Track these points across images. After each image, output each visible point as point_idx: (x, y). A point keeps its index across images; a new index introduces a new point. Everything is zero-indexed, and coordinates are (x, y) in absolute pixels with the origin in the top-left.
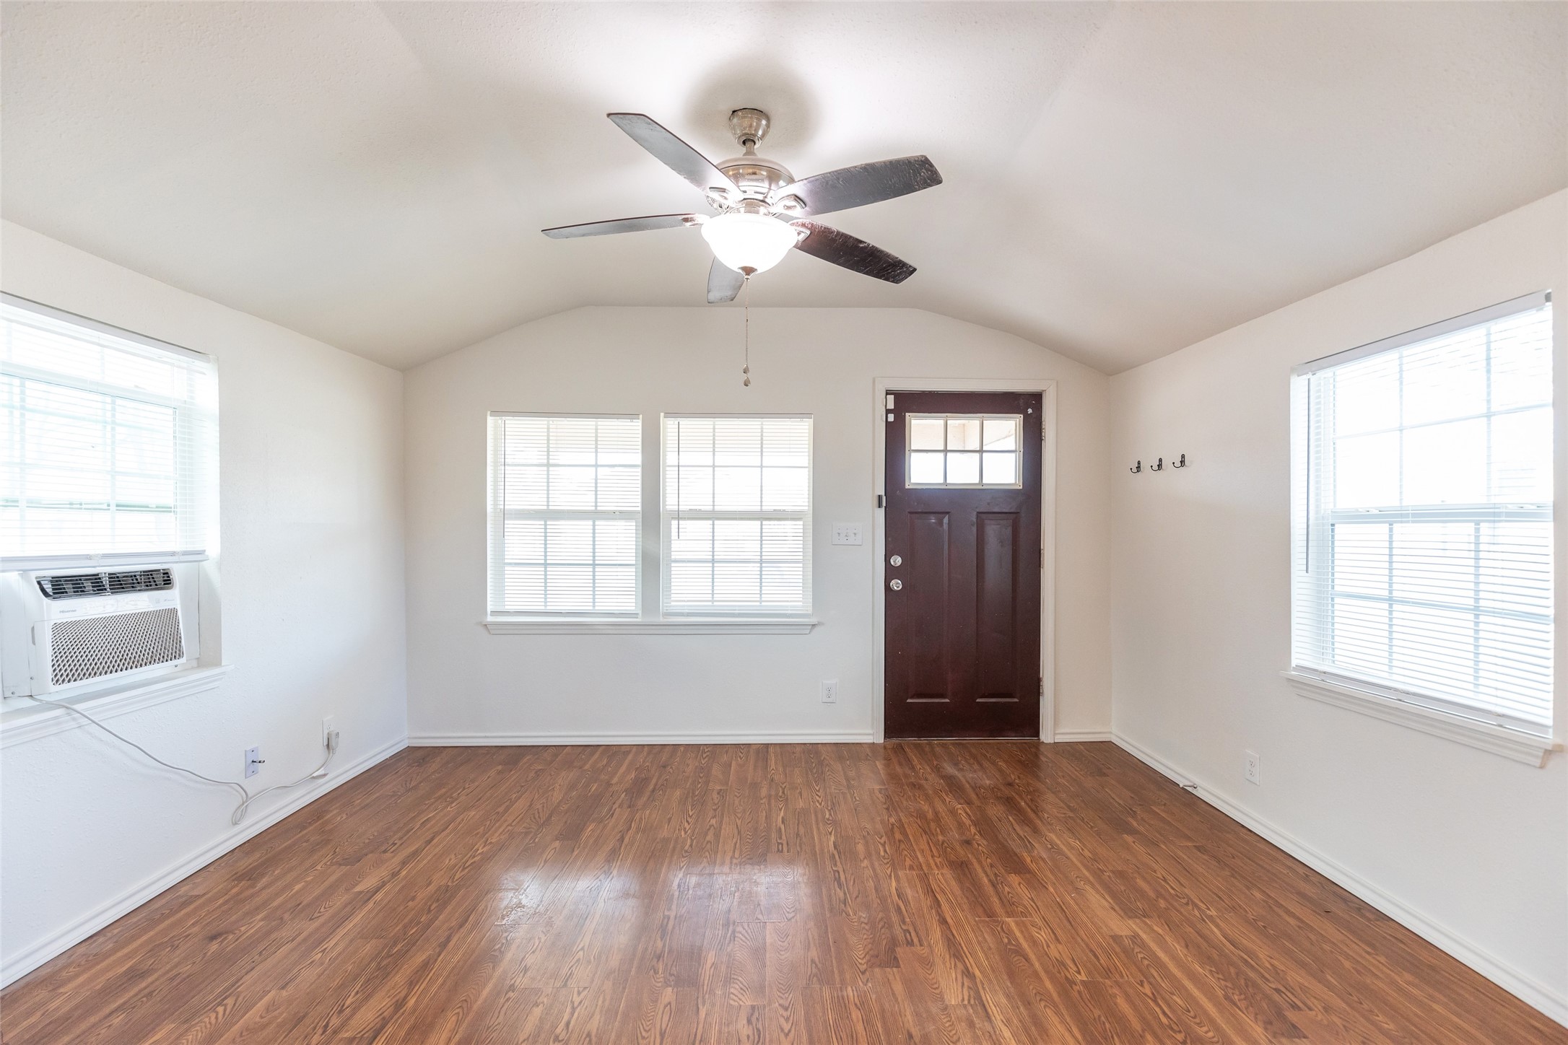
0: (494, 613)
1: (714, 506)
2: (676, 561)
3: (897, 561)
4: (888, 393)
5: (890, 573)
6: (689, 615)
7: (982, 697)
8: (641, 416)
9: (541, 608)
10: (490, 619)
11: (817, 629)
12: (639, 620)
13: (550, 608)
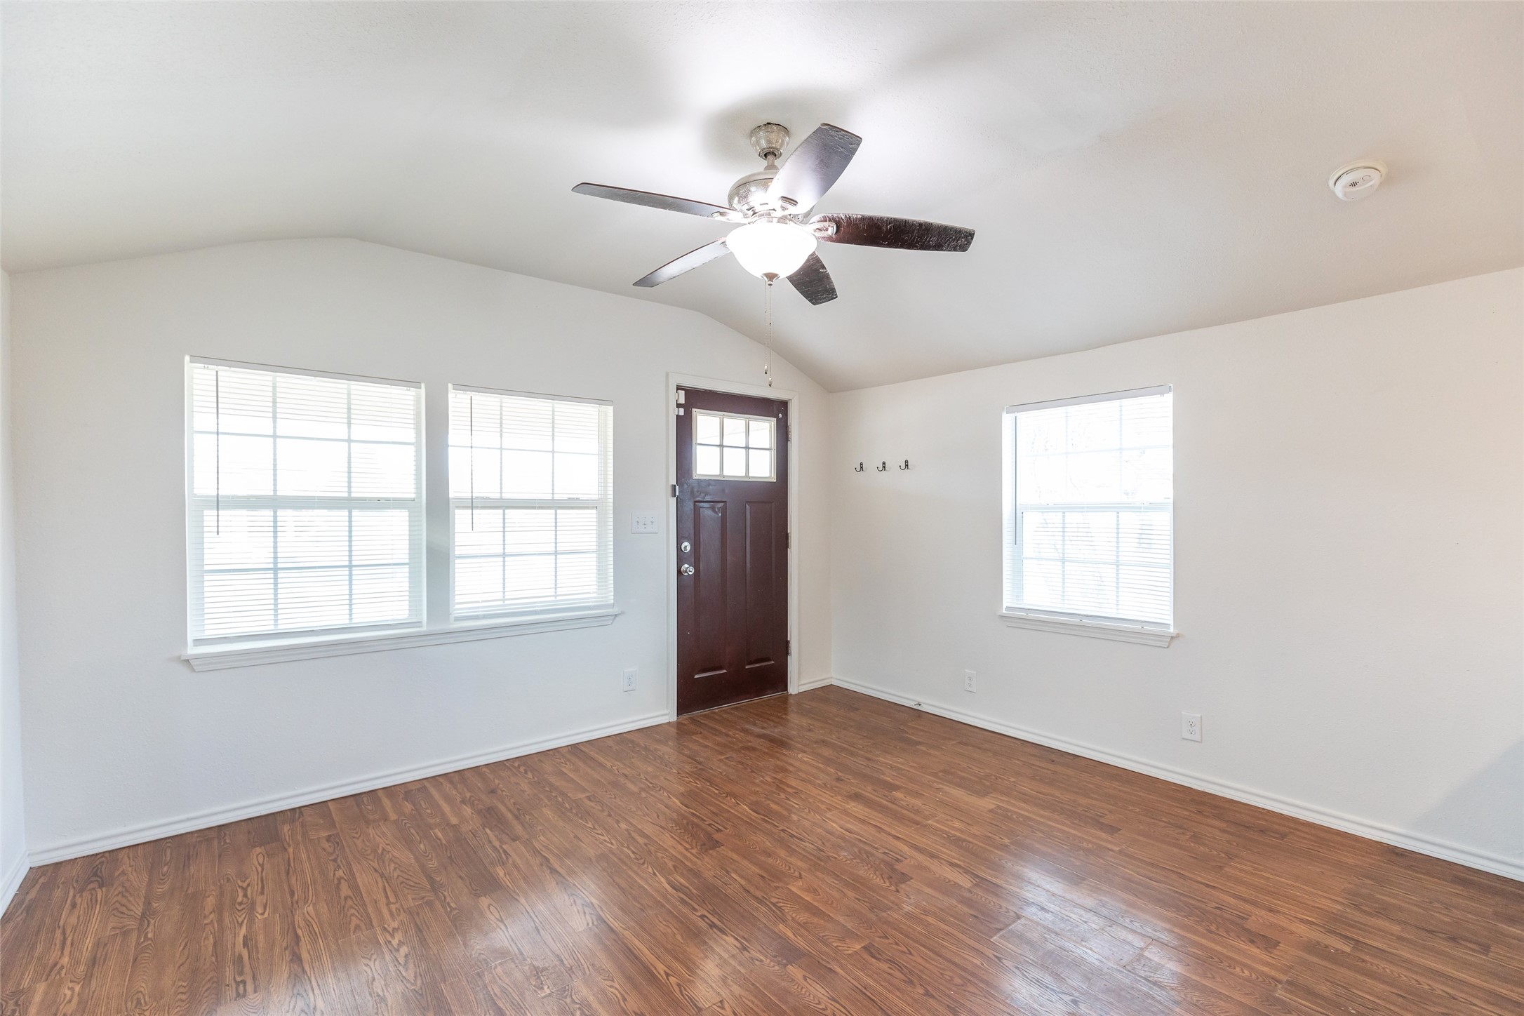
0: (198, 642)
1: (501, 493)
2: (461, 557)
3: (687, 546)
4: (679, 388)
5: (681, 558)
6: (485, 617)
7: (749, 664)
8: (423, 385)
9: (269, 628)
10: (192, 650)
11: (618, 619)
12: (424, 629)
13: (283, 626)
